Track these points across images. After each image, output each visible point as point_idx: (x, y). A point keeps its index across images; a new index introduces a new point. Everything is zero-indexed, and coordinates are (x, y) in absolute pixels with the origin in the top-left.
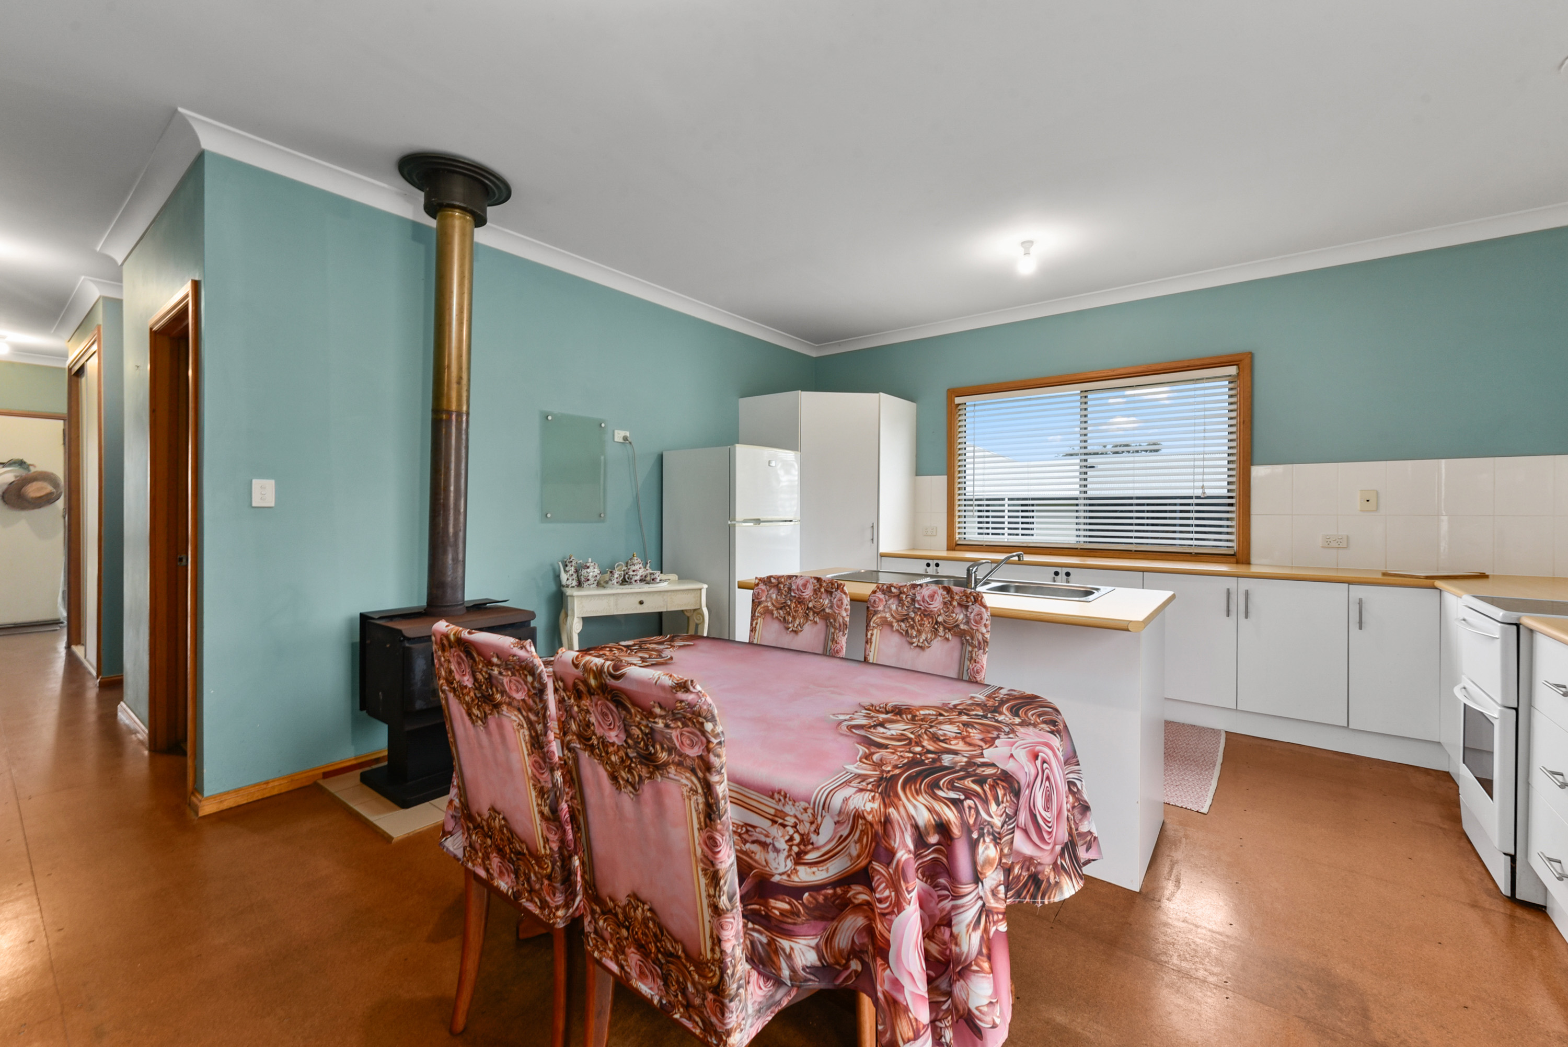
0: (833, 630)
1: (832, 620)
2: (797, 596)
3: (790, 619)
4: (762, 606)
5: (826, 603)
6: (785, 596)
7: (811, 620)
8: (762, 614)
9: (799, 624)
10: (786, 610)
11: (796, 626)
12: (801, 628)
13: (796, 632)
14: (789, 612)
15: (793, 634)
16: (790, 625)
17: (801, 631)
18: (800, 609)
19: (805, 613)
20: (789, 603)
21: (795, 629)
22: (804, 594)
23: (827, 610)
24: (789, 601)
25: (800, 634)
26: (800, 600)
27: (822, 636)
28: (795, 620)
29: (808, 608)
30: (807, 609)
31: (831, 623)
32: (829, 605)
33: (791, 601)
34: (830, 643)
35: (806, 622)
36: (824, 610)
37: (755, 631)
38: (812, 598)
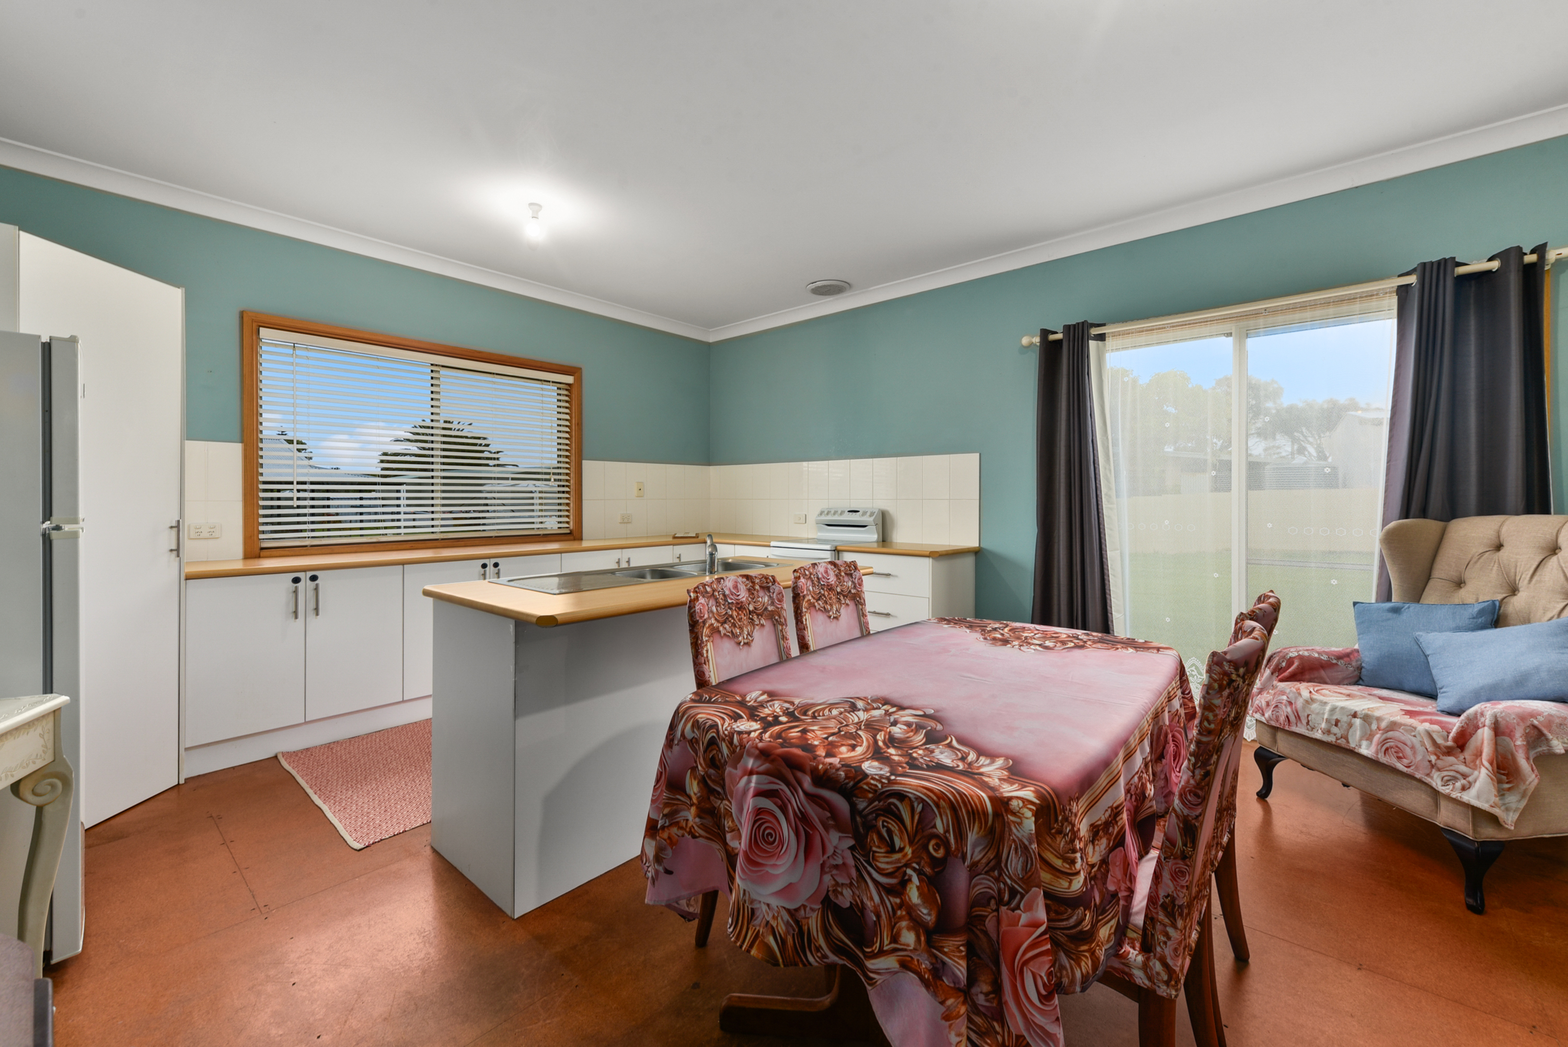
0: (780, 627)
1: (777, 617)
2: (734, 602)
3: (738, 631)
4: (707, 625)
5: (766, 601)
6: (723, 605)
7: (757, 625)
8: (709, 637)
9: (748, 634)
10: (730, 621)
11: (745, 637)
12: (752, 637)
13: (747, 644)
14: (733, 623)
15: (746, 647)
16: (740, 638)
17: (752, 641)
18: (743, 616)
19: (750, 618)
20: (730, 613)
21: (746, 641)
22: (740, 597)
23: (770, 608)
24: (729, 610)
25: (753, 644)
26: (739, 606)
27: (773, 638)
28: (743, 631)
29: (750, 612)
30: (750, 614)
31: (776, 620)
32: (770, 602)
33: (731, 609)
34: (782, 642)
35: (754, 629)
36: (766, 608)
37: (708, 661)
38: (750, 599)
